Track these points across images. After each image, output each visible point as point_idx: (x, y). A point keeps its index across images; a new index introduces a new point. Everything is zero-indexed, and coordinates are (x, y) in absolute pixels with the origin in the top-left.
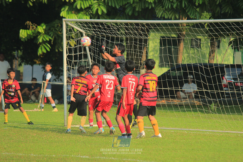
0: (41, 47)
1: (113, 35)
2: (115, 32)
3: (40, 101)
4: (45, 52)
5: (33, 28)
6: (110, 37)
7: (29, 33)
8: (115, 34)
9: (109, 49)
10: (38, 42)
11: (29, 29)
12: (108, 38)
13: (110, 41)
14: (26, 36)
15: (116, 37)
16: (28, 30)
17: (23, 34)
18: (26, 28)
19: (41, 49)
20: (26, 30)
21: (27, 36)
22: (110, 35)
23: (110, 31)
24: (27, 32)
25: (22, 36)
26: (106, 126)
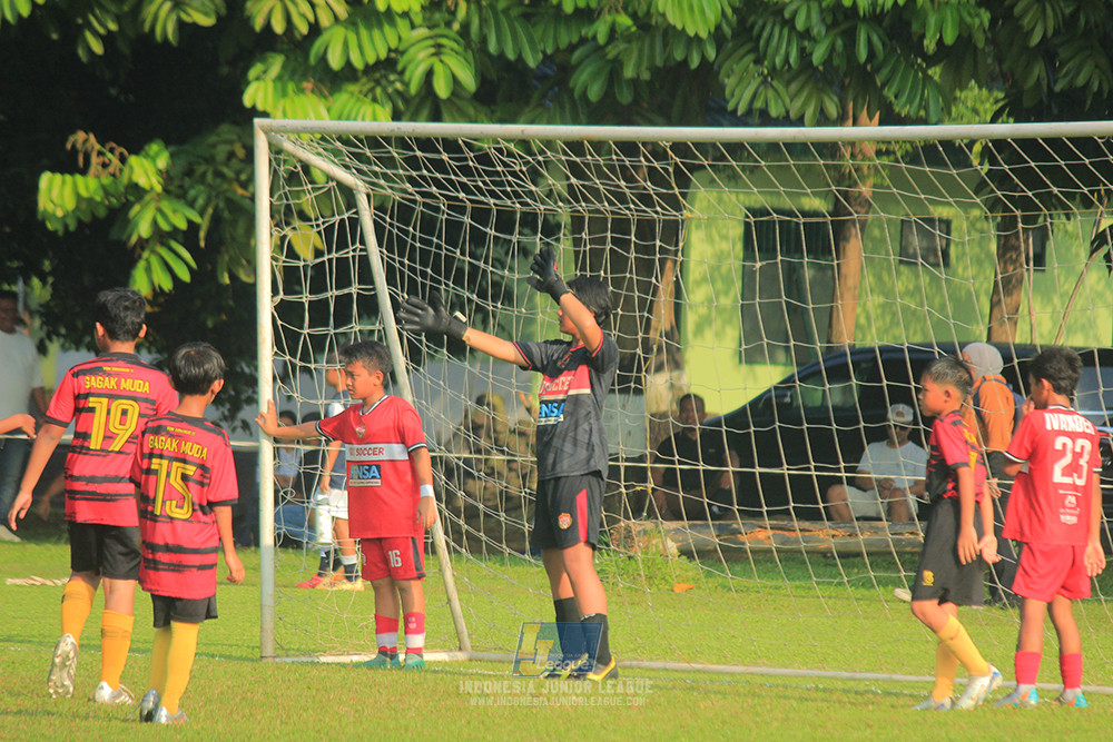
0: (148, 261)
1: (509, 203)
2: (519, 185)
4: (167, 285)
5: (105, 165)
6: (491, 209)
7: (84, 193)
8: (517, 195)
9: (485, 271)
10: (130, 237)
11: (84, 171)
12: (481, 215)
13: (493, 232)
14: (70, 204)
15: (525, 209)
16: (78, 178)
17: (57, 194)
18: (71, 164)
19: (148, 270)
20: (68, 177)
21: (77, 208)
22: (492, 201)
23: (494, 183)
24: (75, 186)
25: (50, 208)
26: (470, 660)
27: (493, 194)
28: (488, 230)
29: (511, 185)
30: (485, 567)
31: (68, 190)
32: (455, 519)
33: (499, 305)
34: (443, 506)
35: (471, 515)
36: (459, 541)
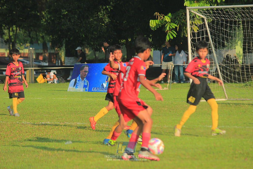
0: (168, 34)
1: (232, 19)
2: (233, 16)
3: (169, 81)
4: (172, 38)
5: (161, 18)
6: (228, 21)
7: (157, 23)
8: (233, 18)
9: (228, 32)
10: (166, 30)
11: (157, 19)
12: (227, 22)
13: (229, 25)
14: (155, 25)
15: (234, 20)
16: (156, 20)
17: (153, 23)
18: (155, 18)
19: (169, 36)
20: (154, 20)
21: (156, 26)
22: (229, 19)
23: (229, 16)
24: (156, 21)
25: (152, 26)
26: (228, 100)
27: (229, 18)
28: (228, 24)
29: (232, 16)
30: (230, 84)
31: (155, 22)
32: (224, 76)
33: (231, 37)
34: (222, 73)
35: (227, 75)
36: (224, 79)
